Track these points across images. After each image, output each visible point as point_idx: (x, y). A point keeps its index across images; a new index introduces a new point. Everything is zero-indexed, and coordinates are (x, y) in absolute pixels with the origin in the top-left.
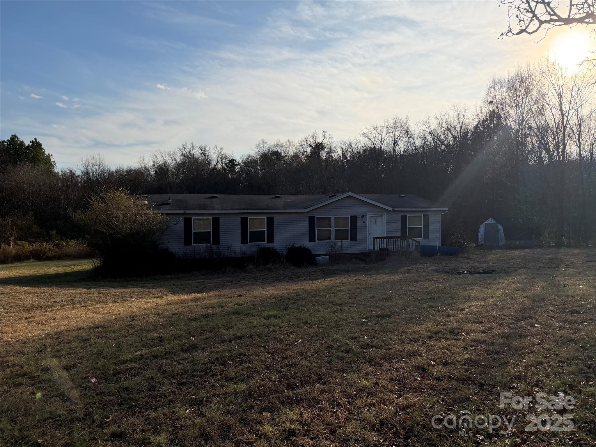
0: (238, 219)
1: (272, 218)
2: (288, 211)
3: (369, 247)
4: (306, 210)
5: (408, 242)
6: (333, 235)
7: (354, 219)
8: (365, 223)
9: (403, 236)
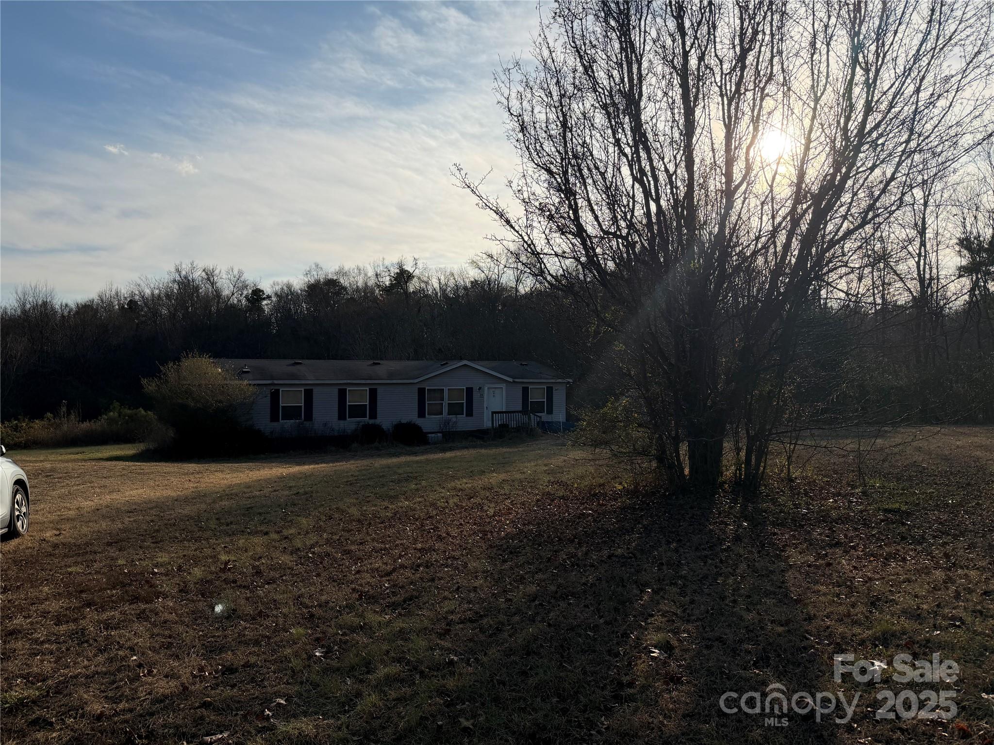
0: (335, 392)
1: (376, 389)
2: (394, 381)
3: (487, 424)
4: (416, 381)
5: (529, 418)
6: (445, 410)
7: (470, 391)
8: (482, 396)
9: (525, 411)
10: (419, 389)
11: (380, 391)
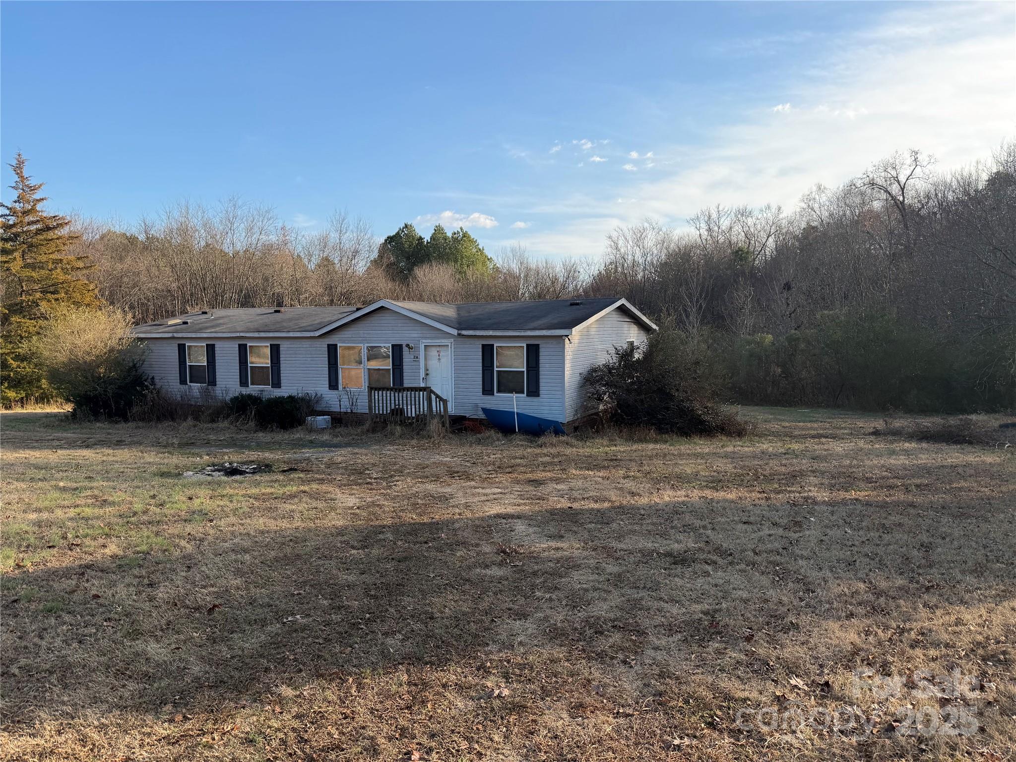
1: (278, 346)
4: (317, 334)
5: (430, 401)
6: (365, 379)
7: (398, 350)
8: (417, 359)
10: (329, 346)
11: (284, 347)
